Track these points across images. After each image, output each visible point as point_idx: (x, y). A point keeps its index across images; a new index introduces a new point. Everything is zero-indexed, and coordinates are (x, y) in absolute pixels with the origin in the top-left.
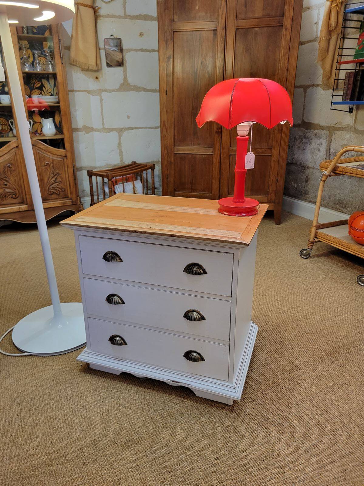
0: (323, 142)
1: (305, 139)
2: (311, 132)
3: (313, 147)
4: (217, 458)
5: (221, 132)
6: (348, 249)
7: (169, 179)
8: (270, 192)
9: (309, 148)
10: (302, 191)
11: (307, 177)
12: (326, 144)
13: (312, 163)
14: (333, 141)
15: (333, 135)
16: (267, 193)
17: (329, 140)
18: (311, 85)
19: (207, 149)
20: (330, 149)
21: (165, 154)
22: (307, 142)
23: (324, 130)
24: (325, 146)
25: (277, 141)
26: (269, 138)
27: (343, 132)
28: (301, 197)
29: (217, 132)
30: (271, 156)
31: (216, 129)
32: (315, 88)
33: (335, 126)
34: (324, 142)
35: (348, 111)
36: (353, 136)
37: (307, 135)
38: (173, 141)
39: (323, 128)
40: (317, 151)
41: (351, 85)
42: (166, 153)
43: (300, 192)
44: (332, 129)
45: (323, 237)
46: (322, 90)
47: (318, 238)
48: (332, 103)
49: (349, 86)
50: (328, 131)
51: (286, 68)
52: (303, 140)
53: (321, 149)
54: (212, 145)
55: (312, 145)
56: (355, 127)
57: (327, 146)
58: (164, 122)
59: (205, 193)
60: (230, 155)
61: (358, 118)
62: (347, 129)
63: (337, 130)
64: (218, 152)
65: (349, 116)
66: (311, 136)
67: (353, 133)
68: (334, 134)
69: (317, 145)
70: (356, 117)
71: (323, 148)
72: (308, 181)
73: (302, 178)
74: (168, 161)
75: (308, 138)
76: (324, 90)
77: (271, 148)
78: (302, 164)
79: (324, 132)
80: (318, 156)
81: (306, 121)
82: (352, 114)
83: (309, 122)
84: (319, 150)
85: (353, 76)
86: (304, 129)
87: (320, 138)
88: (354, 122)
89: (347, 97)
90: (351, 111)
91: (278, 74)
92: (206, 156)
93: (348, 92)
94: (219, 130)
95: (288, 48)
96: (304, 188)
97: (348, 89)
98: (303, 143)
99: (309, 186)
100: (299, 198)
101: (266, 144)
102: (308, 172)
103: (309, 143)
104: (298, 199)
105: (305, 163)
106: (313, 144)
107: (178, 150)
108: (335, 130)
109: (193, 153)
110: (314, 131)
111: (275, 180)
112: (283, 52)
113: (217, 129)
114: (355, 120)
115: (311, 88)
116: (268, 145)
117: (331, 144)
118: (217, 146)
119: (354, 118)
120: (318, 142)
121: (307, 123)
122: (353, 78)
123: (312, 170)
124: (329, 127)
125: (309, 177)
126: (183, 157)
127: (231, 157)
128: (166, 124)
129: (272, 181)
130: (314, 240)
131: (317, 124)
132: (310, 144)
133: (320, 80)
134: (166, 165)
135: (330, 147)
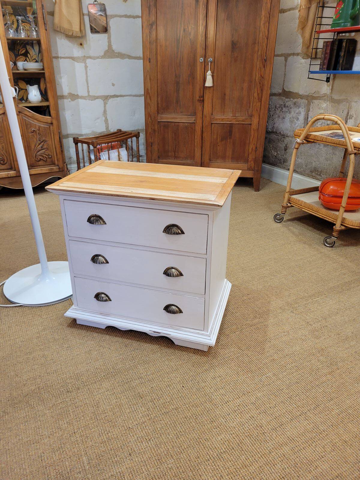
0: (301, 111)
1: (285, 107)
2: (291, 101)
3: (292, 116)
4: (183, 387)
5: (203, 101)
6: (317, 213)
7: (153, 147)
8: (250, 160)
9: (288, 116)
10: (281, 159)
11: (286, 146)
12: (305, 113)
13: (291, 132)
14: (311, 110)
15: (310, 104)
16: (247, 161)
17: (307, 109)
18: (292, 54)
19: (190, 117)
20: (308, 118)
21: (148, 122)
22: (287, 111)
23: (303, 99)
24: (303, 114)
25: (257, 110)
26: (250, 107)
27: (320, 101)
28: (280, 165)
29: (199, 101)
30: (251, 124)
31: (198, 98)
32: (295, 57)
33: (313, 95)
34: (303, 111)
35: (326, 80)
36: (329, 106)
37: (287, 104)
38: (156, 109)
39: (302, 97)
40: (295, 120)
41: (328, 54)
42: (150, 121)
43: (279, 160)
44: (310, 98)
45: (296, 202)
46: (302, 59)
47: (291, 203)
48: (310, 72)
49: (326, 55)
50: (306, 100)
51: (266, 36)
52: (283, 109)
53: (300, 117)
54: (195, 114)
55: (291, 114)
56: (331, 97)
57: (305, 115)
58: (148, 89)
59: (187, 161)
60: (212, 123)
61: (334, 88)
62: (324, 98)
63: (315, 99)
64: (200, 120)
65: (326, 86)
66: (290, 105)
67: (329, 102)
68: (312, 103)
69: (296, 114)
70: (332, 87)
71: (302, 117)
72: (287, 149)
73: (281, 147)
74: (152, 129)
75: (287, 107)
76: (303, 58)
77: (251, 116)
78: (282, 133)
79: (303, 101)
80: (297, 125)
81: (286, 90)
82: (329, 83)
83: (289, 91)
84: (298, 119)
85: (330, 46)
86: (285, 98)
87: (299, 107)
88: (330, 91)
89: (324, 67)
90: (328, 80)
91: (258, 43)
92: (188, 124)
93: (325, 61)
94: (202, 99)
95: (268, 16)
96: (283, 156)
97: (325, 58)
98: (282, 112)
99: (288, 154)
100: (278, 166)
101: (246, 112)
102: (287, 140)
103: (288, 112)
104: (277, 167)
105: (284, 131)
106: (293, 113)
107: (161, 119)
108: (313, 99)
109: (176, 121)
110: (294, 100)
111: (254, 148)
112: (264, 20)
113: (199, 97)
114: (332, 89)
115: (292, 56)
116: (248, 114)
117: (309, 112)
118: (199, 115)
119: (330, 87)
120: (297, 111)
121: (287, 91)
122: (330, 47)
123: (290, 138)
124: (308, 96)
125: (288, 146)
126: (166, 125)
127: (213, 125)
128: (150, 91)
129: (252, 149)
130: (287, 205)
131: (296, 93)
132: (290, 113)
133: (299, 49)
134: (150, 133)
135: (308, 116)
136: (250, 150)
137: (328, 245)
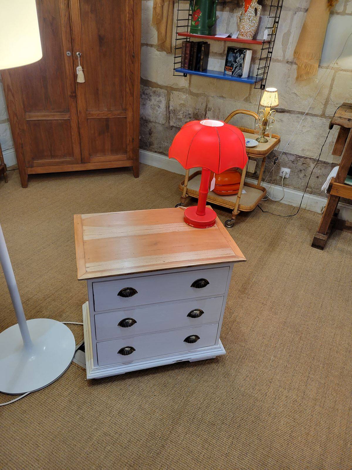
0: (162, 100)
1: (144, 95)
2: (149, 89)
3: (153, 104)
5: (76, 96)
7: (24, 149)
8: (128, 150)
9: (149, 104)
10: (146, 142)
11: (150, 130)
12: (165, 102)
13: (153, 118)
14: (172, 99)
15: (170, 94)
16: (126, 152)
17: (167, 99)
18: (145, 44)
19: (63, 114)
20: (169, 107)
21: (15, 122)
22: (147, 98)
23: (162, 89)
24: (164, 103)
25: (130, 104)
26: (123, 101)
27: (180, 93)
28: (146, 147)
29: (71, 96)
30: (126, 118)
31: (69, 94)
32: (149, 47)
33: (172, 86)
34: (163, 100)
35: (183, 75)
36: (189, 98)
37: (146, 92)
38: (22, 107)
39: (161, 87)
40: (157, 108)
42: (16, 121)
43: (145, 143)
44: (170, 90)
45: (193, 193)
46: (157, 51)
47: (188, 194)
48: (175, 70)
49: (187, 56)
50: (166, 90)
51: (132, 33)
52: (142, 96)
53: (161, 106)
54: (68, 110)
55: (151, 102)
56: (190, 90)
57: (166, 103)
58: (8, 86)
59: (66, 159)
60: (88, 119)
61: (192, 82)
62: (183, 90)
63: (174, 91)
64: (75, 117)
65: (184, 80)
66: (150, 93)
67: (188, 95)
68: (171, 94)
69: (156, 102)
70: (190, 81)
71: (163, 105)
72: (151, 134)
73: (145, 131)
74: (20, 129)
75: (147, 94)
76: (158, 51)
77: (125, 110)
78: (144, 118)
79: (162, 91)
80: (159, 112)
81: (144, 78)
82: (186, 77)
83: (146, 80)
84: (159, 107)
85: (189, 47)
86: (143, 86)
87: (159, 96)
88: (188, 85)
89: (186, 65)
90: (185, 76)
91: (125, 39)
92: (62, 121)
93: (186, 61)
94: (74, 94)
95: (132, 13)
96: (149, 139)
97: (185, 58)
98: (142, 99)
99: (153, 138)
100: (145, 149)
101: (121, 106)
102: (150, 125)
103: (149, 99)
104: (143, 149)
105: (146, 117)
106: (153, 101)
107: (30, 118)
108: (172, 90)
109: (48, 119)
110: (153, 89)
111: (131, 140)
112: (128, 17)
113: (71, 93)
114: (190, 83)
115: (145, 46)
117: (170, 102)
118: (73, 110)
119: (188, 82)
120: (158, 99)
121: (144, 80)
122: (189, 49)
123: (153, 124)
124: (167, 87)
125: (152, 130)
126: (37, 124)
127: (89, 120)
128: (11, 87)
129: (129, 140)
130: (186, 196)
131: (155, 83)
132: (150, 100)
133: (155, 40)
134: (18, 133)
135: (169, 104)
136: (128, 142)
137: (229, 227)
